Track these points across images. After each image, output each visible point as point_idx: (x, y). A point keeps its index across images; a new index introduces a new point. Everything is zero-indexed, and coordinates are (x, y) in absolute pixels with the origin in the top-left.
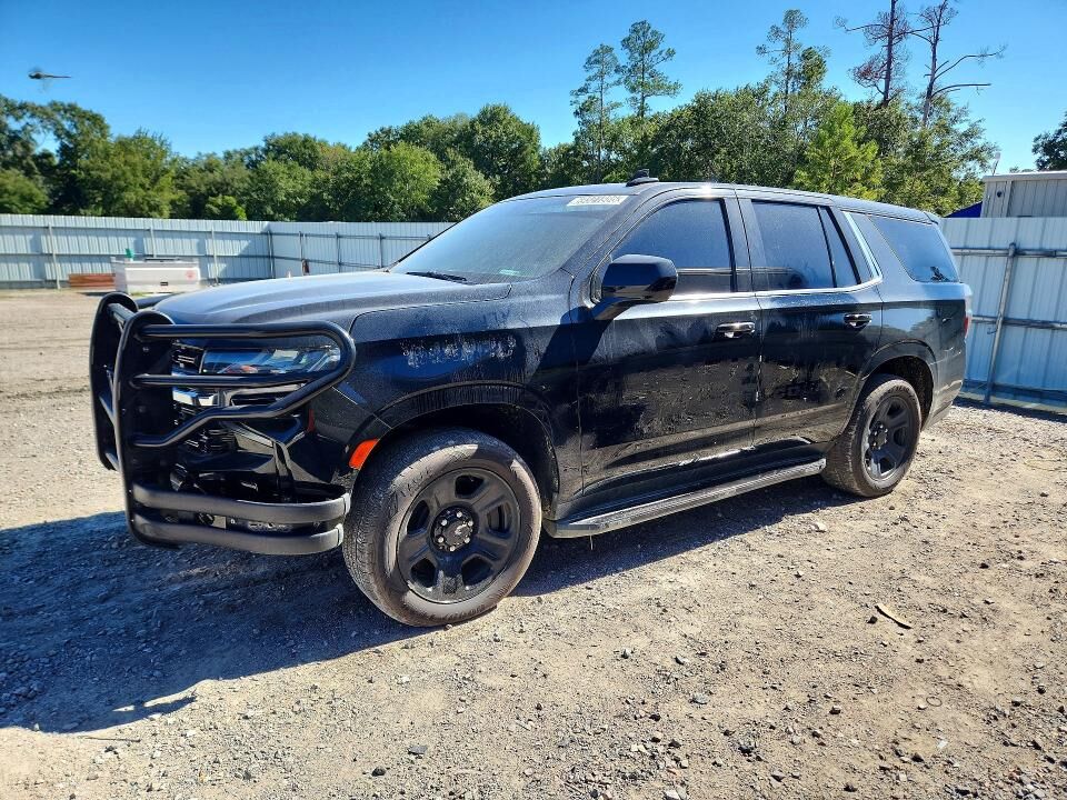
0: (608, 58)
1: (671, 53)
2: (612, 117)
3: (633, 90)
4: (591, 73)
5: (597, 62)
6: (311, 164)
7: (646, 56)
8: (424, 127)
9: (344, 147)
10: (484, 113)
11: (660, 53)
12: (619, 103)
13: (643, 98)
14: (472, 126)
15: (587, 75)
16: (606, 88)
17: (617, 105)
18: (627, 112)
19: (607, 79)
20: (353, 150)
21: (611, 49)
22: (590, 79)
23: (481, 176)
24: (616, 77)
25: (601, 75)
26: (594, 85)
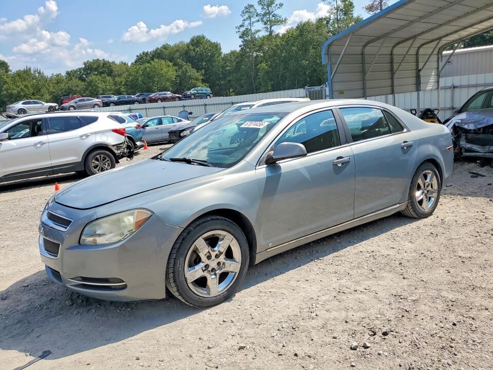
0: (252, 10)
1: (281, 5)
2: (257, 37)
3: (265, 24)
4: (245, 17)
5: (246, 12)
6: (110, 73)
7: (270, 8)
8: (164, 50)
9: (125, 64)
10: (192, 40)
11: (277, 5)
12: (260, 30)
13: (271, 27)
14: (188, 47)
15: (243, 19)
16: (253, 23)
17: (259, 31)
18: (263, 33)
19: (253, 20)
20: (129, 65)
21: (253, 6)
22: (244, 20)
23: (195, 71)
24: (257, 18)
25: (250, 17)
26: (247, 23)
